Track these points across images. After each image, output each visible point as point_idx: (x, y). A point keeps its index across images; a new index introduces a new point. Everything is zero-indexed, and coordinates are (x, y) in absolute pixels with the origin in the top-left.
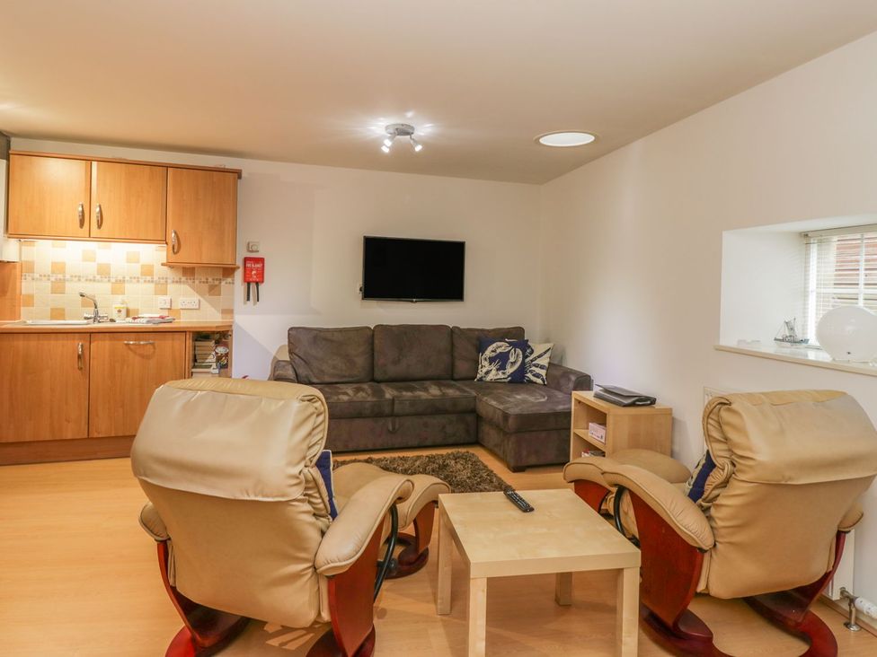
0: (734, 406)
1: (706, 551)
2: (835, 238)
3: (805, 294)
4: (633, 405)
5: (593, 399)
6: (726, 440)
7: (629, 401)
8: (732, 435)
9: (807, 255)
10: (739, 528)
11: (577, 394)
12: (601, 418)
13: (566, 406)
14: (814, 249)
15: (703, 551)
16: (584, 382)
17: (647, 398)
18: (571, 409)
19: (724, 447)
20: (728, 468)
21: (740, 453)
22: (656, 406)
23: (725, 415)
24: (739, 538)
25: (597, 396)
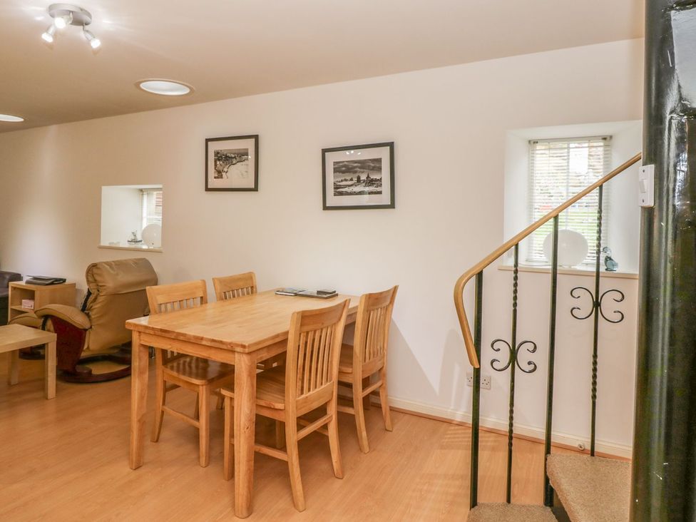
0: (98, 266)
1: (87, 330)
2: (155, 193)
3: (142, 219)
4: (52, 284)
5: (24, 284)
6: (95, 280)
7: (50, 282)
8: (98, 278)
9: (142, 199)
10: (101, 316)
11: (12, 284)
12: (30, 295)
13: (5, 294)
14: (145, 197)
15: (86, 330)
16: (17, 277)
17: (60, 279)
18: (8, 295)
19: (94, 284)
20: (96, 292)
21: (100, 284)
22: (67, 282)
23: (95, 271)
24: (102, 321)
25: (28, 282)
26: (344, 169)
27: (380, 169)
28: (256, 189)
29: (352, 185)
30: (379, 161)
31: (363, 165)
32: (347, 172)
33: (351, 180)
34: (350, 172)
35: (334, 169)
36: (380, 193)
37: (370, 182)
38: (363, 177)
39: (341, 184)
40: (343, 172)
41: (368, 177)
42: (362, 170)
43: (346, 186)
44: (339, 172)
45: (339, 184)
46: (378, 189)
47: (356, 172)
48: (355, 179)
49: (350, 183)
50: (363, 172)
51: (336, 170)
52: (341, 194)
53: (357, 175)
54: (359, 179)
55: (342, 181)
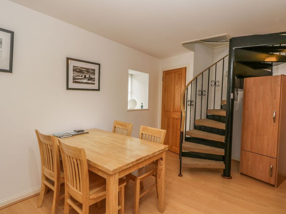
26: (78, 70)
27: (94, 74)
28: (10, 71)
29: (82, 79)
30: (94, 70)
31: (88, 70)
32: (80, 72)
33: (82, 76)
34: (81, 73)
35: (73, 69)
36: (94, 84)
37: (90, 79)
38: (87, 76)
39: (77, 77)
40: (78, 72)
41: (89, 76)
42: (87, 73)
43: (79, 79)
44: (76, 71)
45: (75, 77)
46: (93, 82)
47: (84, 73)
48: (83, 76)
49: (81, 78)
50: (87, 74)
51: (74, 70)
52: (76, 82)
53: (84, 74)
54: (85, 76)
55: (77, 76)
